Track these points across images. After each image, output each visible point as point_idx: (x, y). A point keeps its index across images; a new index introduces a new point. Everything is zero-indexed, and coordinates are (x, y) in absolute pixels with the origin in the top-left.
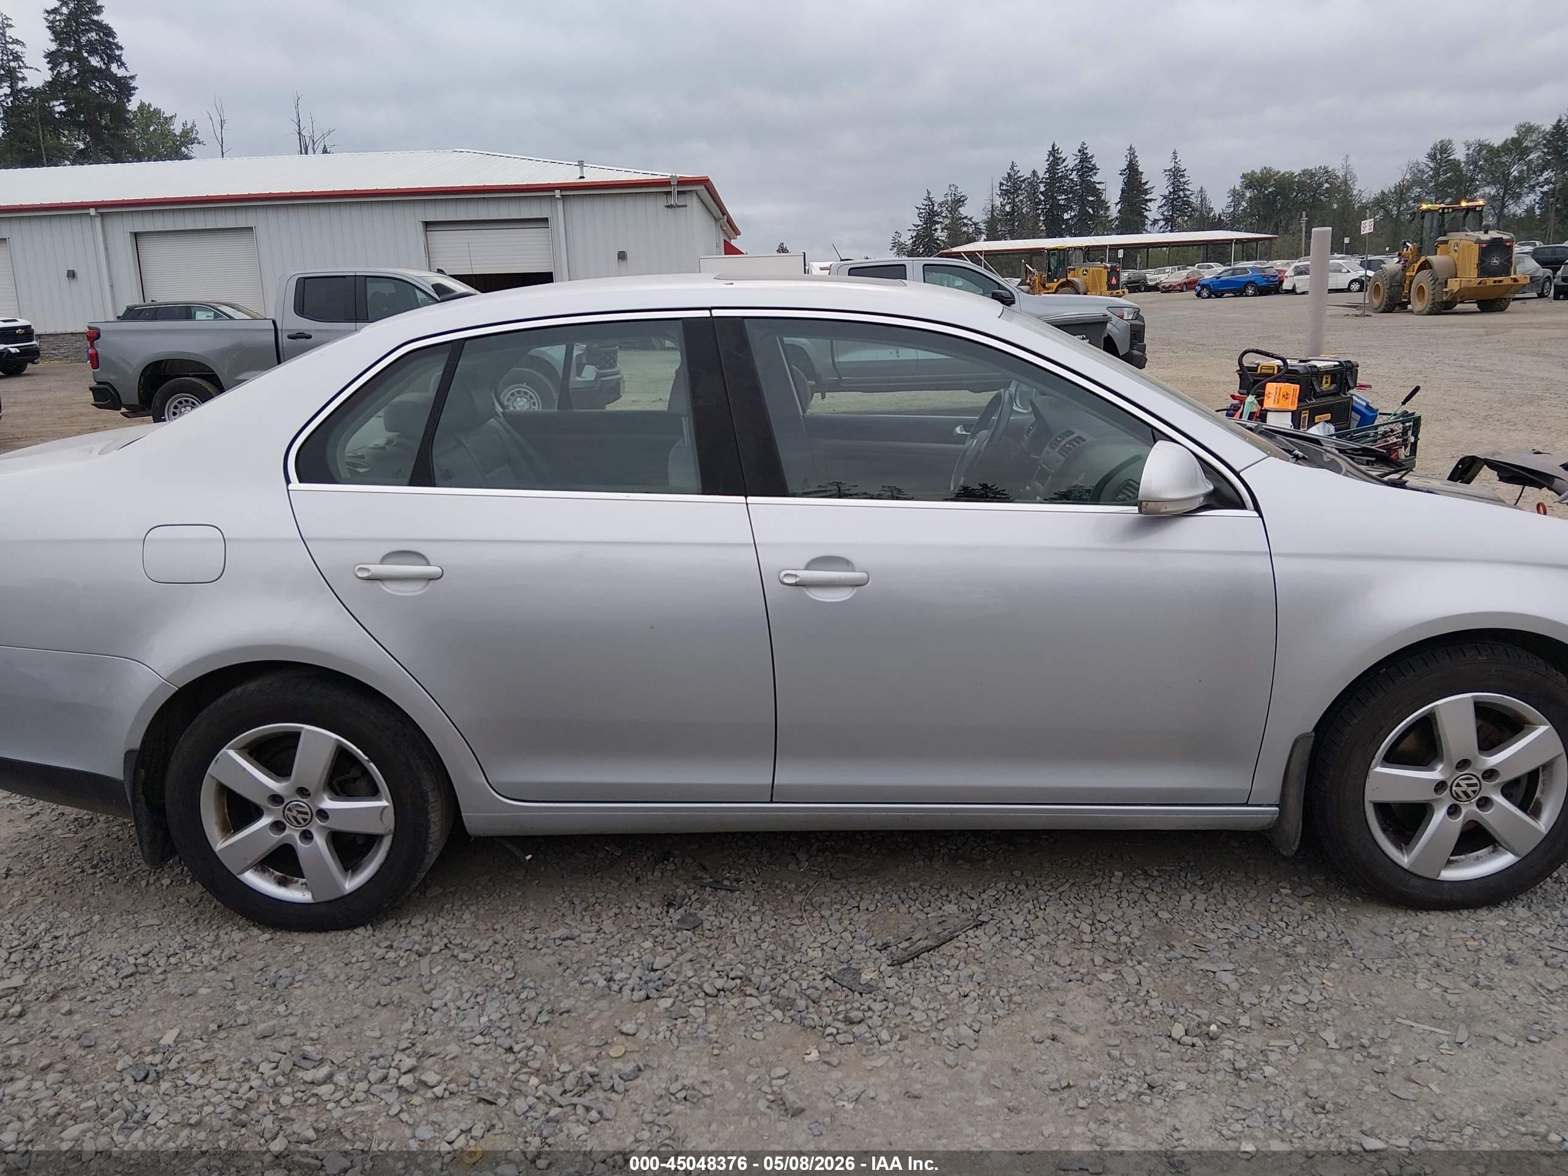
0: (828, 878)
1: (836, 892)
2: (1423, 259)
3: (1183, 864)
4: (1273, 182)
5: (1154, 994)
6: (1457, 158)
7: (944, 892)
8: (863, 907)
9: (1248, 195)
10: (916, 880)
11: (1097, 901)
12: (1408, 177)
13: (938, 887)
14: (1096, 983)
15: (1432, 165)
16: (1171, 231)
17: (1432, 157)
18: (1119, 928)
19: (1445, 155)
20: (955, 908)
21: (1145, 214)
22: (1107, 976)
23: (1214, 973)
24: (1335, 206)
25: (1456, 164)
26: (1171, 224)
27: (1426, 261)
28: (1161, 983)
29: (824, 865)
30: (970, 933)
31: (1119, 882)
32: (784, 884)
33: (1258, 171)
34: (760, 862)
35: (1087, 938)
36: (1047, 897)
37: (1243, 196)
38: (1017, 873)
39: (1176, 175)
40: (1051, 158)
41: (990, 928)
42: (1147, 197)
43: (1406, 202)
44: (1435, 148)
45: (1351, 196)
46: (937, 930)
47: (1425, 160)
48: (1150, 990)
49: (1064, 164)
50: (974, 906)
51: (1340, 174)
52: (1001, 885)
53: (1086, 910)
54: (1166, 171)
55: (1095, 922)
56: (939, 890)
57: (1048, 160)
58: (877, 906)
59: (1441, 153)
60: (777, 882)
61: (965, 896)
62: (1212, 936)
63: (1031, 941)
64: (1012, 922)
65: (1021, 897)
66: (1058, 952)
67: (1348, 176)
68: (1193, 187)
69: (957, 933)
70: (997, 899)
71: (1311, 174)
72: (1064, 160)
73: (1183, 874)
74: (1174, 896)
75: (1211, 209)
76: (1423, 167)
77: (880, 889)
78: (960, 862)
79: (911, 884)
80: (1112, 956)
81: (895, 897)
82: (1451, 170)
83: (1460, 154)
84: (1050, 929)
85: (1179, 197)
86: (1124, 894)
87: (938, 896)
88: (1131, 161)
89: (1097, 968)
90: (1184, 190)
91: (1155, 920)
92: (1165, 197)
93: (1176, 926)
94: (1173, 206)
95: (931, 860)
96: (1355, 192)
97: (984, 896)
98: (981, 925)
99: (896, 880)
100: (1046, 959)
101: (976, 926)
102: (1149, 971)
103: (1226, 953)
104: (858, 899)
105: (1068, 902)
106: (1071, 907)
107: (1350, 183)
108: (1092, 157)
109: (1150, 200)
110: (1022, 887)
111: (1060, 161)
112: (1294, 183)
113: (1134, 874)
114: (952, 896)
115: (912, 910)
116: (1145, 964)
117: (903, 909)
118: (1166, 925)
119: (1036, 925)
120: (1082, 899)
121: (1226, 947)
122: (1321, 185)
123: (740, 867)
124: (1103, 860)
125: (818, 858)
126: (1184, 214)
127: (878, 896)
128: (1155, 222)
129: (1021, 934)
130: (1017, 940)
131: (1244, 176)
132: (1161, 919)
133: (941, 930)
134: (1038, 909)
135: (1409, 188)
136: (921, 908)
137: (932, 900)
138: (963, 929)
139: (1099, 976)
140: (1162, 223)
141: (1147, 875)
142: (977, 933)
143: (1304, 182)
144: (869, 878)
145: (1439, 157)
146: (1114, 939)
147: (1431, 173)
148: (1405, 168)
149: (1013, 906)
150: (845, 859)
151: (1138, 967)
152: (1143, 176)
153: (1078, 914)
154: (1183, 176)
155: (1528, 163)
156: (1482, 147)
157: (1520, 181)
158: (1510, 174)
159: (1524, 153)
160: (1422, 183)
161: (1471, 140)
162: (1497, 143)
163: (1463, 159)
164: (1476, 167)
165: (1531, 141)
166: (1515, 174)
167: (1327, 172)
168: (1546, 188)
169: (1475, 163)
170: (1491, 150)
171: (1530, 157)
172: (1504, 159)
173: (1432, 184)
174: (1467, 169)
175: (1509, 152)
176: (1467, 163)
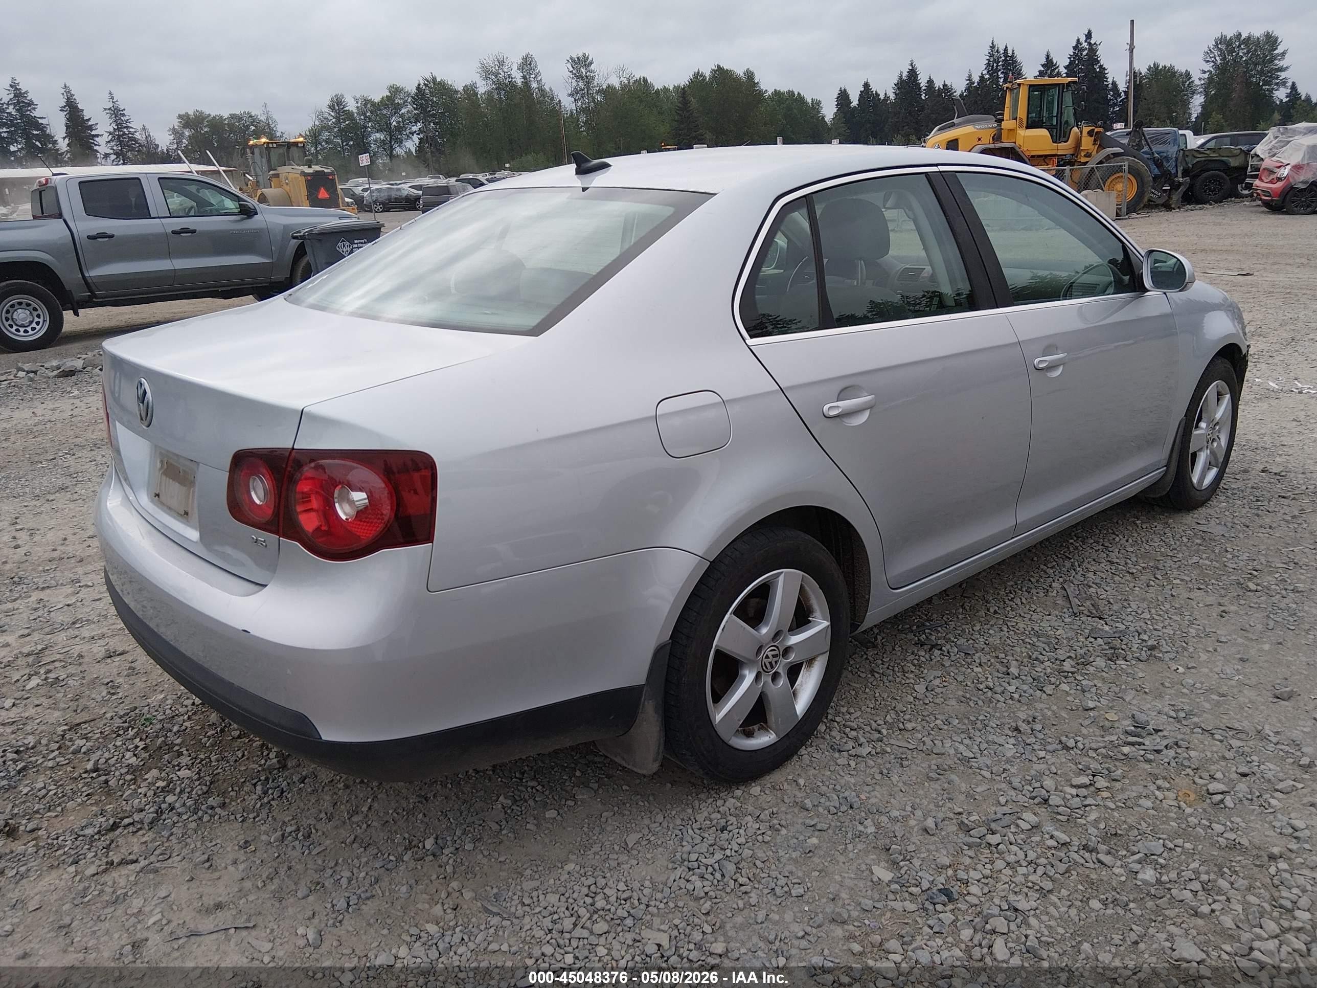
4: (206, 123)
6: (350, 110)
9: (187, 133)
12: (317, 123)
15: (333, 114)
16: (124, 164)
17: (332, 107)
19: (341, 107)
21: (95, 148)
25: (349, 115)
26: (122, 157)
33: (191, 113)
37: (182, 135)
39: (116, 113)
42: (93, 133)
43: (320, 143)
44: (332, 101)
47: (327, 110)
54: (105, 109)
59: (337, 104)
67: (270, 121)
68: (136, 125)
71: (239, 118)
75: (157, 146)
76: (326, 115)
82: (348, 119)
83: (351, 106)
85: (124, 134)
88: (68, 99)
90: (127, 127)
92: (110, 133)
94: (121, 142)
96: (278, 134)
108: (26, 92)
109: (97, 136)
112: (224, 125)
122: (247, 127)
126: (133, 149)
128: (106, 156)
131: (180, 116)
135: (320, 132)
140: (114, 157)
143: (233, 124)
145: (337, 108)
147: (334, 120)
148: (314, 116)
152: (85, 113)
154: (123, 115)
155: (402, 116)
156: (366, 102)
157: (399, 129)
158: (391, 124)
159: (397, 108)
160: (328, 129)
161: (358, 96)
162: (377, 99)
163: (355, 111)
164: (366, 117)
165: (400, 99)
166: (394, 123)
167: (251, 116)
168: (421, 136)
169: (365, 114)
170: (373, 104)
171: (403, 111)
172: (385, 112)
173: (336, 130)
174: (360, 119)
175: (386, 106)
176: (358, 114)
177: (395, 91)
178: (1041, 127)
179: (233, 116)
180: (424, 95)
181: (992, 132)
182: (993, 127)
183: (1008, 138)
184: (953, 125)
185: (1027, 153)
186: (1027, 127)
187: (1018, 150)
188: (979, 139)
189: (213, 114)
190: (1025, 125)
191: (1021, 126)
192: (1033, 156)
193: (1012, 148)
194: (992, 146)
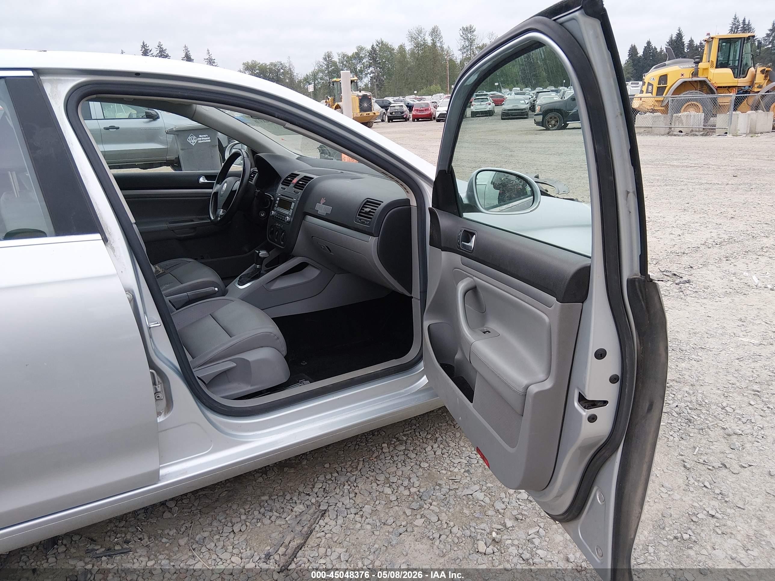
0: (199, 515)
1: (210, 524)
2: (336, 104)
3: (414, 427)
4: (257, 68)
5: (452, 524)
6: (335, 60)
7: (288, 497)
8: (236, 529)
10: (264, 494)
11: (383, 469)
12: (316, 68)
13: (282, 494)
14: (416, 529)
15: (325, 63)
17: (325, 59)
18: (406, 483)
19: (330, 59)
20: (301, 506)
22: (419, 522)
23: (472, 495)
24: (287, 81)
25: (335, 64)
27: (338, 105)
28: (450, 514)
29: (190, 505)
30: (322, 522)
31: (387, 450)
32: (166, 532)
33: (250, 62)
34: (138, 520)
35: (393, 498)
36: (354, 477)
38: (327, 465)
40: (143, 49)
41: (332, 514)
43: (317, 80)
44: (325, 55)
45: (294, 76)
46: (299, 528)
47: (322, 61)
48: (448, 522)
49: (151, 53)
50: (313, 501)
51: (287, 65)
52: (322, 478)
53: (382, 478)
54: (205, 59)
55: (391, 484)
56: (284, 496)
57: (141, 50)
58: (247, 526)
59: (328, 57)
60: (160, 532)
61: (303, 494)
62: (456, 470)
63: (361, 513)
64: (343, 504)
65: (339, 482)
66: (382, 515)
67: (291, 67)
69: (313, 527)
70: (324, 489)
71: (274, 65)
72: (150, 51)
73: (417, 434)
74: (421, 450)
76: (322, 64)
77: (242, 511)
78: (286, 469)
79: (263, 498)
80: (415, 505)
81: (256, 513)
82: (334, 66)
83: (336, 59)
84: (368, 499)
86: (395, 458)
87: (285, 501)
88: (186, 53)
89: (410, 517)
91: (421, 470)
93: (434, 470)
95: (266, 474)
96: (295, 74)
97: (316, 490)
98: (325, 513)
99: (249, 499)
100: (378, 524)
101: (322, 516)
102: (439, 508)
103: (469, 478)
104: (230, 524)
105: (368, 476)
106: (371, 478)
107: (292, 69)
108: (165, 50)
110: (335, 474)
111: (148, 51)
112: (267, 68)
113: (393, 442)
114: (295, 498)
115: (273, 518)
116: (434, 503)
117: (267, 521)
118: (428, 471)
119: (358, 500)
120: (373, 470)
121: (466, 474)
122: (279, 70)
123: (124, 529)
124: (370, 438)
125: (184, 501)
127: (243, 517)
129: (353, 511)
130: (353, 515)
131: (244, 64)
132: (424, 469)
133: (301, 528)
134: (353, 488)
135: (317, 73)
136: (278, 515)
137: (283, 506)
138: (317, 522)
139: (414, 523)
141: (401, 442)
142: (326, 521)
143: (272, 69)
144: (230, 505)
145: (327, 59)
146: (407, 493)
147: (325, 67)
148: (315, 64)
149: (338, 491)
150: (205, 495)
151: (432, 507)
153: (378, 482)
155: (363, 64)
156: (344, 56)
157: (361, 71)
158: (356, 68)
159: (361, 59)
160: (322, 71)
161: (340, 52)
162: (350, 54)
163: (338, 61)
164: (343, 64)
165: (363, 54)
166: (359, 68)
167: (281, 64)
168: (371, 75)
169: (342, 63)
170: (348, 57)
171: (364, 61)
172: (354, 61)
173: (326, 72)
174: (339, 65)
175: (355, 58)
176: (339, 62)
177: (361, 49)
178: (726, 67)
179: (272, 64)
180: (375, 51)
181: (692, 70)
182: (693, 67)
183: (703, 75)
184: (665, 65)
185: (715, 85)
186: (717, 67)
187: (708, 82)
188: (682, 75)
189: (261, 63)
190: (715, 66)
191: (712, 66)
192: (718, 87)
193: (704, 81)
194: (690, 79)
